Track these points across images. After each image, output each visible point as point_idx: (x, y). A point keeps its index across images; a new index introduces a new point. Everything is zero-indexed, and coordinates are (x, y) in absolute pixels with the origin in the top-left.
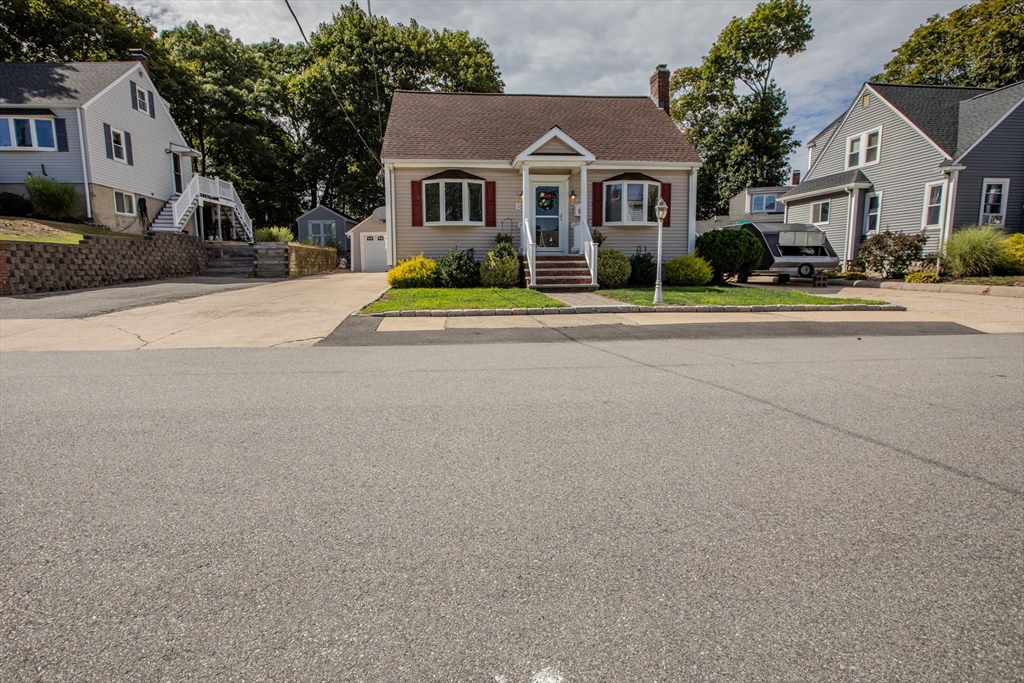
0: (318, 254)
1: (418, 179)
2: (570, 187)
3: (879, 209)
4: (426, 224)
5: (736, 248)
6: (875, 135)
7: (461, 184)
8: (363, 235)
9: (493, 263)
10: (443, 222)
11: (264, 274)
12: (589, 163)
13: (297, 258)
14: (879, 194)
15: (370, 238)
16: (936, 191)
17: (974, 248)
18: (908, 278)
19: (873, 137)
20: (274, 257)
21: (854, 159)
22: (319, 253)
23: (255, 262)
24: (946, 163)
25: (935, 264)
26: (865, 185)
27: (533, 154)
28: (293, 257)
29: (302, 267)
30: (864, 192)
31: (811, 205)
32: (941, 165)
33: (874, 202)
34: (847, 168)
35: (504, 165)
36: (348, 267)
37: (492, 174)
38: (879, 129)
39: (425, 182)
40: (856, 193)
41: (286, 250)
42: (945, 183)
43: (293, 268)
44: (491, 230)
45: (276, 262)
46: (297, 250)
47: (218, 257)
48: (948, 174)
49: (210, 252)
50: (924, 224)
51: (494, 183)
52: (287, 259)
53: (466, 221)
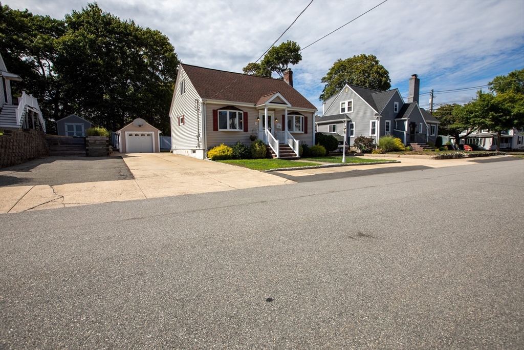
1: (215, 109)
2: (275, 116)
3: (354, 128)
4: (219, 130)
5: (332, 142)
6: (351, 102)
7: (236, 112)
8: (127, 133)
9: (258, 148)
10: (228, 129)
12: (288, 107)
14: (354, 123)
15: (130, 135)
16: (374, 124)
17: (388, 143)
18: (373, 152)
19: (350, 103)
20: (99, 145)
21: (343, 110)
23: (87, 148)
24: (376, 115)
25: (375, 148)
26: (349, 120)
27: (270, 102)
30: (348, 122)
31: (328, 125)
32: (375, 115)
33: (352, 126)
34: (341, 113)
35: (252, 105)
37: (246, 109)
38: (352, 100)
39: (219, 111)
40: (346, 122)
42: (376, 121)
44: (246, 133)
45: (101, 147)
48: (377, 118)
50: (370, 135)
51: (247, 113)
52: (107, 146)
53: (238, 130)
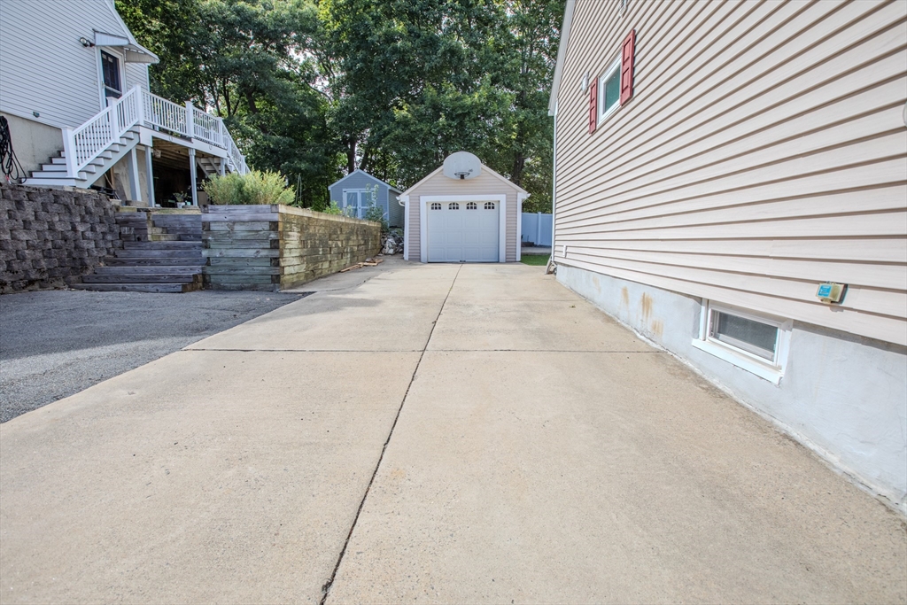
0: (351, 233)
8: (426, 201)
11: (224, 281)
13: (303, 243)
15: (436, 206)
20: (246, 242)
22: (354, 231)
23: (205, 253)
28: (293, 240)
29: (316, 261)
36: (399, 251)
41: (274, 225)
43: (292, 263)
45: (251, 253)
46: (304, 226)
47: (140, 239)
49: (125, 230)
52: (275, 245)
